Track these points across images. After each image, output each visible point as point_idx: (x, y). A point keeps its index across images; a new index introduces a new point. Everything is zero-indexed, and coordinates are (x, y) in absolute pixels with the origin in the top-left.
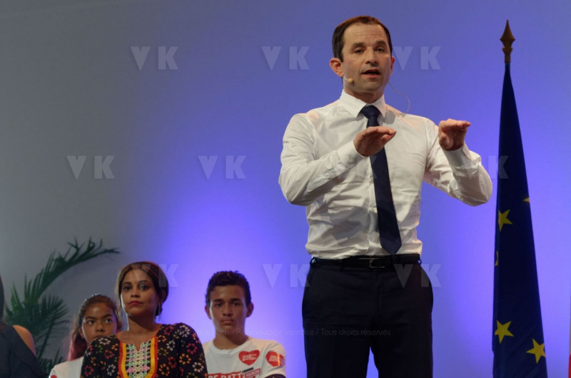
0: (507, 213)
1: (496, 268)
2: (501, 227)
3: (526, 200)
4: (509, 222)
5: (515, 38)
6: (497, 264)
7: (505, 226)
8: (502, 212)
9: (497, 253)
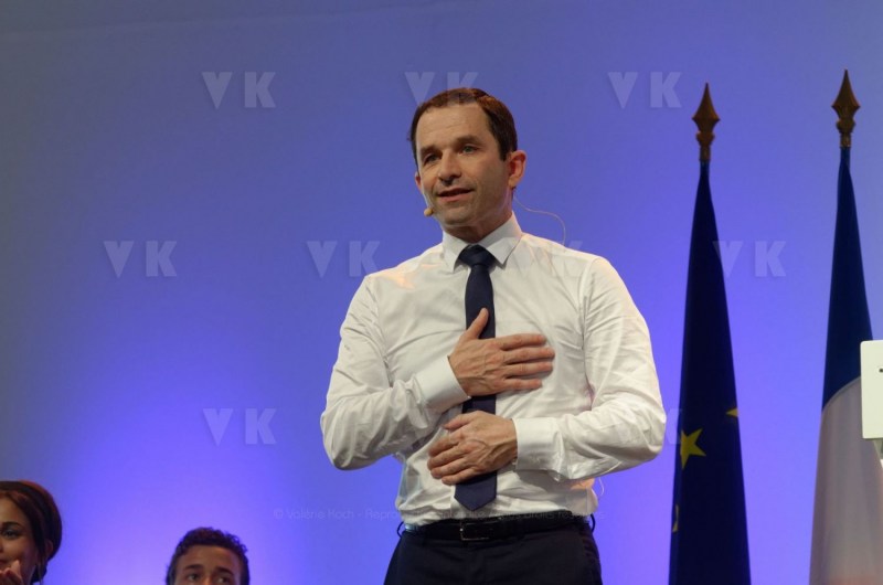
0: (696, 435)
1: (673, 535)
2: (684, 461)
3: (731, 413)
4: (699, 452)
5: (720, 117)
6: (675, 529)
7: (692, 458)
8: (688, 433)
9: (677, 508)
